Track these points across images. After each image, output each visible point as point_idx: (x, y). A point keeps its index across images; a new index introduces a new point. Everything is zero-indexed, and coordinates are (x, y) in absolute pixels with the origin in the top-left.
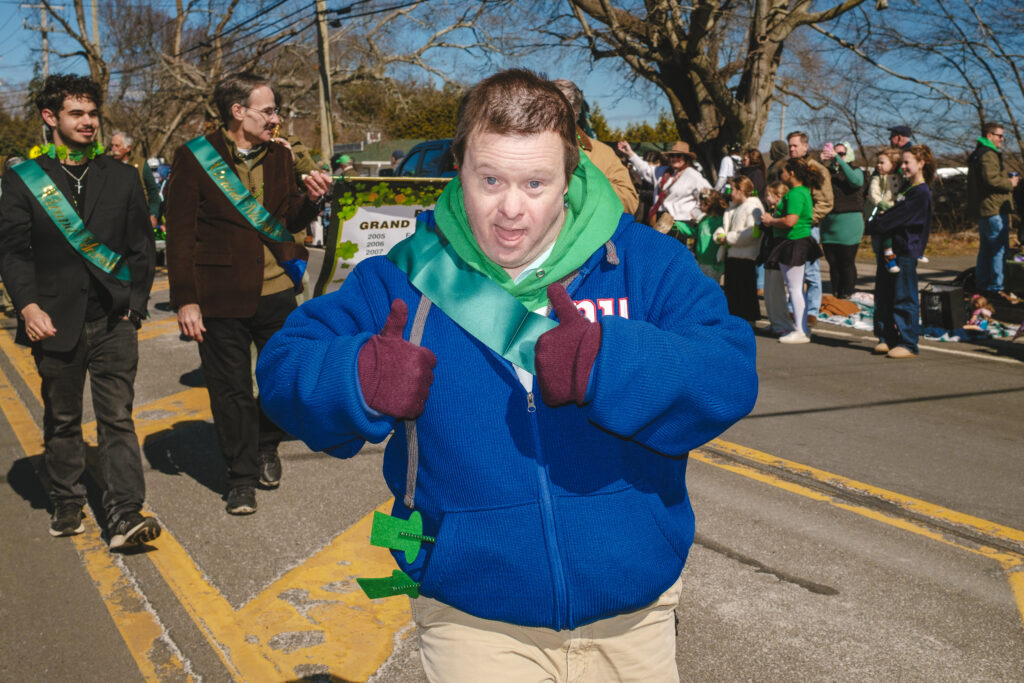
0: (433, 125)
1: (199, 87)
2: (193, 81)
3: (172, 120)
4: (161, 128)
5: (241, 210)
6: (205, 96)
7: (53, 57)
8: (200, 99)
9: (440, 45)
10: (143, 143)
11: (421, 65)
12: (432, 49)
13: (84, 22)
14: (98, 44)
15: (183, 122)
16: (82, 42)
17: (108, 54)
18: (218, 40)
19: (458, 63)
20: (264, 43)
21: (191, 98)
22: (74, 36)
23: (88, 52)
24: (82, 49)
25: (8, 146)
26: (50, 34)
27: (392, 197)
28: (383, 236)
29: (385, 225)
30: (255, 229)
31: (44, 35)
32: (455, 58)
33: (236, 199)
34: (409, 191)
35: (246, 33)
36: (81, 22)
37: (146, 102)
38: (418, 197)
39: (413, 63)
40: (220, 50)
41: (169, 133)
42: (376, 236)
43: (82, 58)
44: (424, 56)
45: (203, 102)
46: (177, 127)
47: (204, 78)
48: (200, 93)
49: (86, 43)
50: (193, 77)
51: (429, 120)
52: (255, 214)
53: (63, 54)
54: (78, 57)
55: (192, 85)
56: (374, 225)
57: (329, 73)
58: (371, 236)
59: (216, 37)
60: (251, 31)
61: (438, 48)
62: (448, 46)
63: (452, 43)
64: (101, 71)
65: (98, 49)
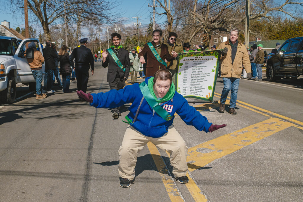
0: (279, 35)
1: (202, 23)
2: (200, 20)
3: (192, 34)
4: (188, 37)
5: (156, 56)
6: (204, 26)
7: (157, 15)
8: (202, 26)
9: (290, 3)
10: (183, 42)
11: (282, 11)
12: (287, 5)
13: (166, 3)
14: (170, 10)
15: (195, 35)
16: (165, 9)
17: (172, 13)
18: (208, 6)
19: (297, 10)
20: (225, 6)
21: (198, 26)
22: (163, 7)
23: (167, 12)
24: (165, 12)
25: (142, 45)
26: (156, 8)
27: (190, 55)
28: (188, 62)
29: (189, 60)
30: (158, 61)
31: (154, 8)
32: (296, 8)
33: (155, 54)
34: (194, 54)
35: (218, 3)
36: (165, 3)
37: (183, 29)
38: (195, 55)
39: (279, 10)
40: (209, 10)
41: (191, 39)
42: (187, 62)
43: (165, 15)
44: (283, 8)
45: (203, 27)
46: (194, 37)
47: (204, 19)
48: (202, 24)
49: (167, 10)
50: (201, 19)
51: (278, 33)
52: (159, 58)
53: (160, 14)
54: (164, 14)
55: (200, 22)
56: (187, 60)
57: (249, 15)
58: (186, 62)
59: (207, 5)
60: (219, 3)
61: (290, 4)
62: (294, 3)
63: (295, 2)
64: (171, 19)
65: (170, 12)
